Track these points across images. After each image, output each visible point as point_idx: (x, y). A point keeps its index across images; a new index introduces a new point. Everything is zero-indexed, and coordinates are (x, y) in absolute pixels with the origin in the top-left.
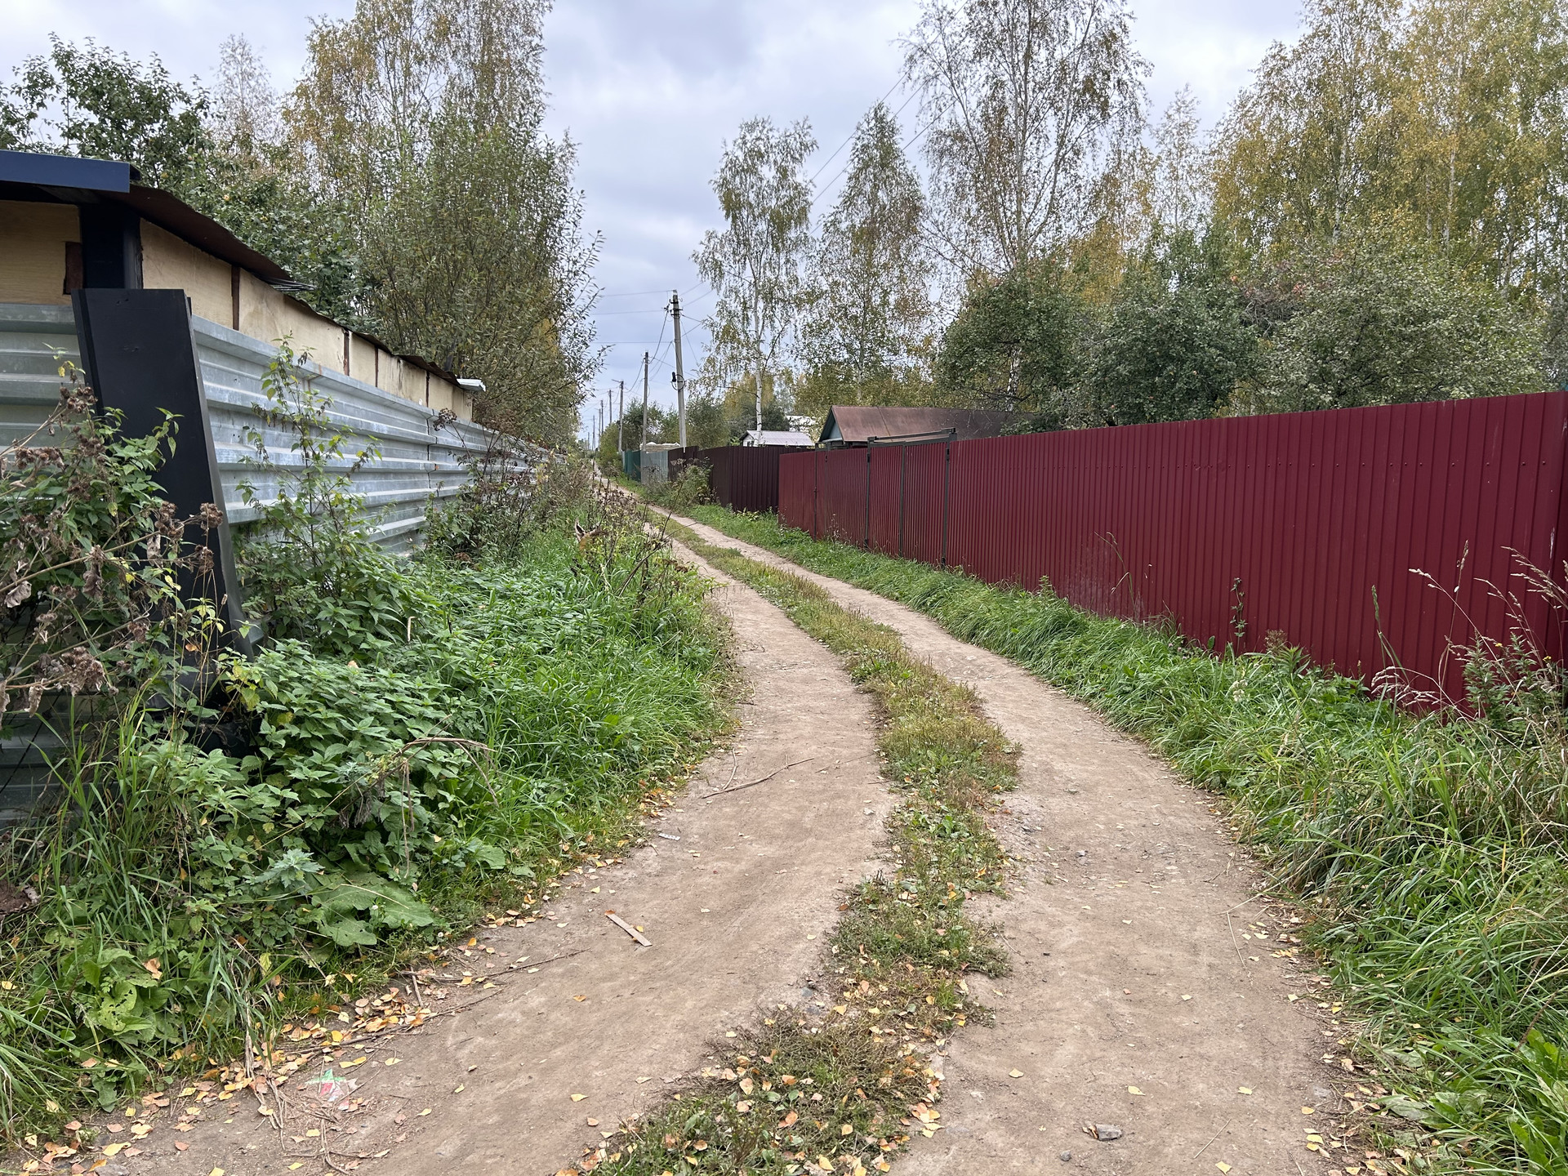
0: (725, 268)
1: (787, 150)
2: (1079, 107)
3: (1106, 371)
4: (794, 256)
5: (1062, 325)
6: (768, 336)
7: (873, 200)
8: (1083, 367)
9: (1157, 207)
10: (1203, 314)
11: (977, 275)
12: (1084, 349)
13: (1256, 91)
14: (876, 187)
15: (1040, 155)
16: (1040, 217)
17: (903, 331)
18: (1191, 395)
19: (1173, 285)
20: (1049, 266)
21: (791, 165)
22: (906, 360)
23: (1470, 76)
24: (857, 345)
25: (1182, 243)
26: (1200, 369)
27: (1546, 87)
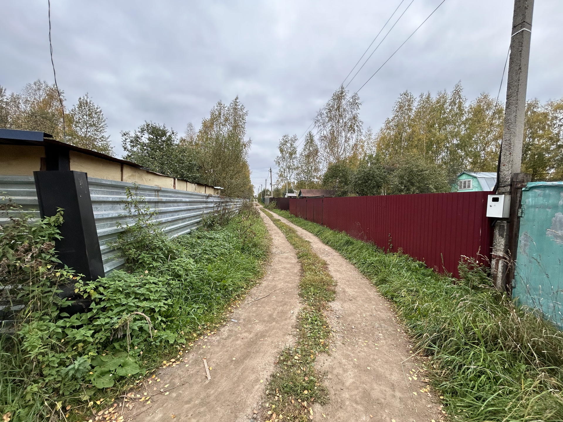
0: (280, 163)
1: (292, 140)
2: (349, 131)
3: (356, 182)
4: (294, 160)
5: (347, 173)
6: (289, 176)
7: (309, 149)
8: (351, 181)
9: (365, 150)
10: (376, 170)
11: (330, 163)
12: (351, 178)
13: (384, 127)
14: (310, 147)
15: (341, 140)
16: (342, 152)
17: (315, 174)
18: (374, 187)
19: (369, 165)
20: (344, 161)
21: (293, 143)
22: (316, 180)
23: (427, 123)
24: (306, 177)
25: (371, 157)
26: (376, 182)
27: (444, 125)
